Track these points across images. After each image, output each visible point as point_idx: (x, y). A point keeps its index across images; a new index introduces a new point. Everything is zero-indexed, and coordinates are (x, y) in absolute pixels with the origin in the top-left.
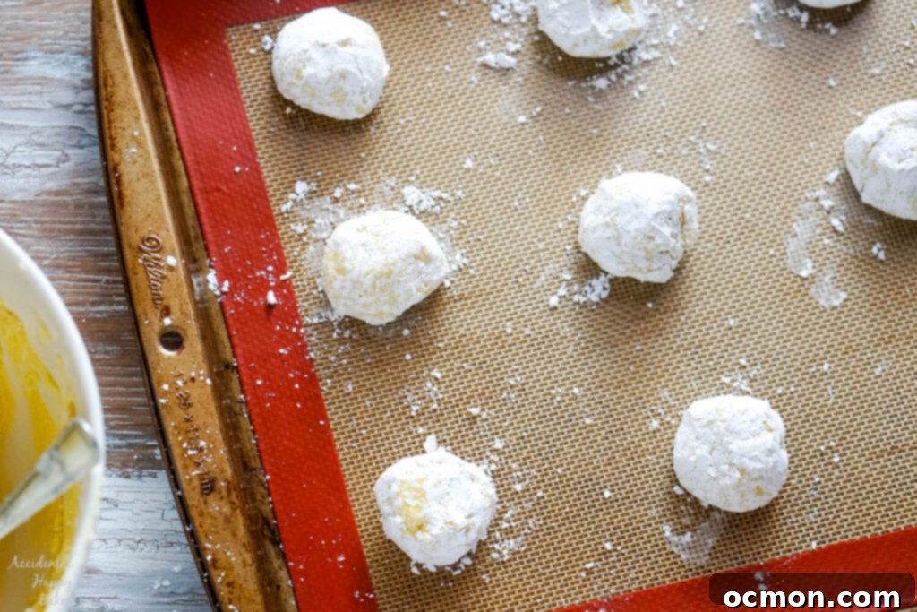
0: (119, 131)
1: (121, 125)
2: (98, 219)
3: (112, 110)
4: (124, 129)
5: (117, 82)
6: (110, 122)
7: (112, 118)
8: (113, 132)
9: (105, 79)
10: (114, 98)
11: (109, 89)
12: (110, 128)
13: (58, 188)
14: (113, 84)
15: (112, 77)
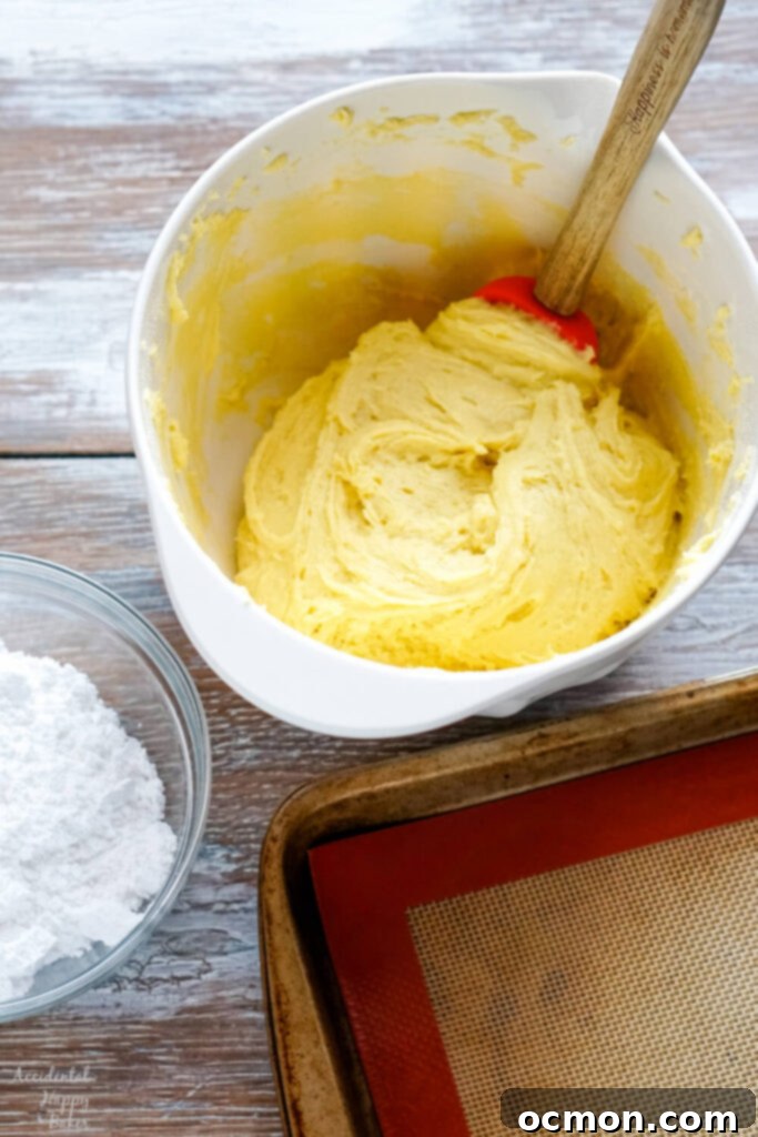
0: (297, 1058)
1: (299, 1051)
2: (247, 1039)
3: (288, 1033)
4: (302, 1056)
5: (291, 999)
6: (286, 1047)
7: (288, 1043)
8: (290, 1060)
9: (278, 996)
10: (289, 1019)
11: (284, 1007)
12: (286, 1055)
13: (201, 1004)
14: (288, 1001)
15: (286, 992)
